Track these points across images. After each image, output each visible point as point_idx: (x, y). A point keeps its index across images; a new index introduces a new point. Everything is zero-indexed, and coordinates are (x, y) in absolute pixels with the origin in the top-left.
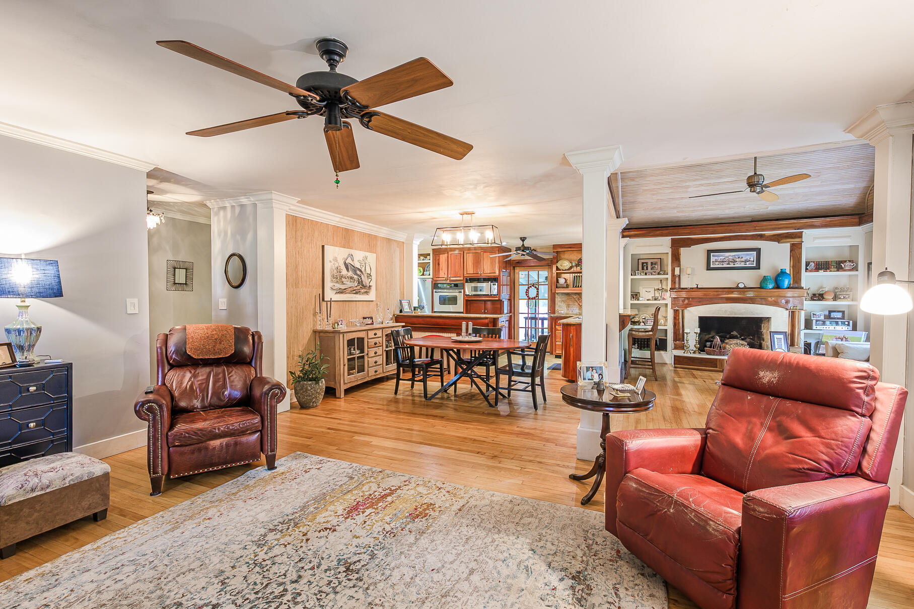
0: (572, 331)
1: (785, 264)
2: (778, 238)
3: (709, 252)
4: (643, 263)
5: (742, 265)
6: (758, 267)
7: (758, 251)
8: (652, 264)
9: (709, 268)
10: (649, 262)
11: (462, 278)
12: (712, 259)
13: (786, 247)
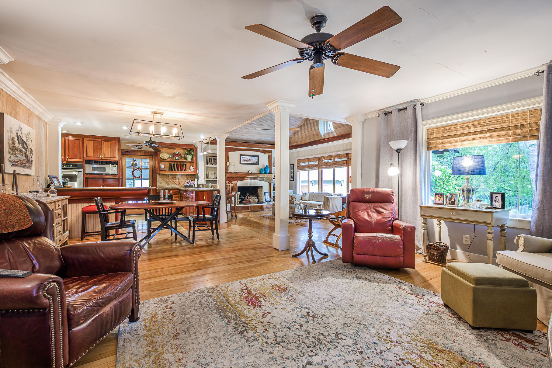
0: (205, 195)
1: (267, 164)
2: (264, 152)
3: (241, 155)
4: (209, 159)
5: (253, 163)
6: (258, 164)
7: (258, 156)
8: (214, 159)
9: (241, 163)
10: (213, 158)
11: (82, 160)
12: (242, 159)
13: (266, 156)
